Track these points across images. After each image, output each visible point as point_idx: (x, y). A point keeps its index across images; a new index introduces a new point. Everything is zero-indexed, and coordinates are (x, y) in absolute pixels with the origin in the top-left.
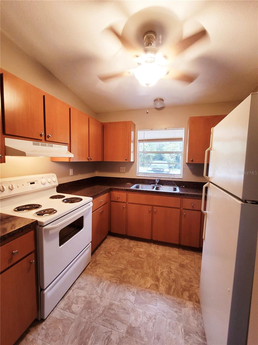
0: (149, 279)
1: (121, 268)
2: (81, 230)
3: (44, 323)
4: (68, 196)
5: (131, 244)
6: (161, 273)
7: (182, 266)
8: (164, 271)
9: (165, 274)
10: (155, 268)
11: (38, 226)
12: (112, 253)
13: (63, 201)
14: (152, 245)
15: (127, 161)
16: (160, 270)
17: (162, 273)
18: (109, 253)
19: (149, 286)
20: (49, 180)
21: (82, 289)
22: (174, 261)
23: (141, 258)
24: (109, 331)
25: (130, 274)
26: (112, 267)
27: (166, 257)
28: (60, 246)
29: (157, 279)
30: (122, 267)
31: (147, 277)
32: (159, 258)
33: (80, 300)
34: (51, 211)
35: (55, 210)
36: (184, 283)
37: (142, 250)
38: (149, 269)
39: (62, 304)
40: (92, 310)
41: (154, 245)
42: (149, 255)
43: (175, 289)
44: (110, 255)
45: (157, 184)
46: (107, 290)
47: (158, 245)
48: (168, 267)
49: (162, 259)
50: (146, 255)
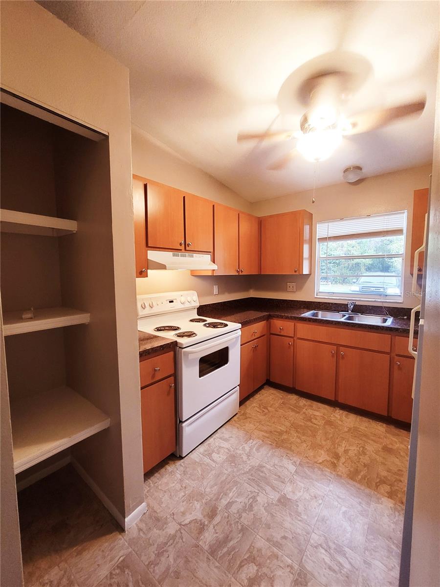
0: (323, 452)
1: (281, 430)
2: (226, 365)
3: (182, 461)
4: (210, 320)
5: (301, 402)
6: (345, 450)
7: (387, 450)
8: (351, 448)
9: (351, 453)
10: (336, 442)
11: (178, 348)
12: (269, 408)
13: (205, 325)
14: (338, 411)
15: (297, 273)
16: (343, 445)
18: (266, 408)
19: (321, 461)
20: (189, 299)
21: (226, 440)
22: (372, 440)
23: (315, 424)
24: (255, 492)
25: (294, 440)
26: (268, 425)
27: (360, 431)
28: (200, 377)
30: (282, 429)
31: (320, 450)
32: (347, 430)
33: (222, 451)
34: (190, 334)
35: (195, 334)
36: (384, 473)
37: (317, 413)
38: (325, 441)
39: (201, 449)
40: (236, 465)
41: (341, 412)
42: (329, 423)
43: (366, 476)
44: (266, 411)
45: (352, 312)
46: (258, 450)
47: (347, 413)
48: (359, 446)
49: (352, 433)
50: (323, 422)
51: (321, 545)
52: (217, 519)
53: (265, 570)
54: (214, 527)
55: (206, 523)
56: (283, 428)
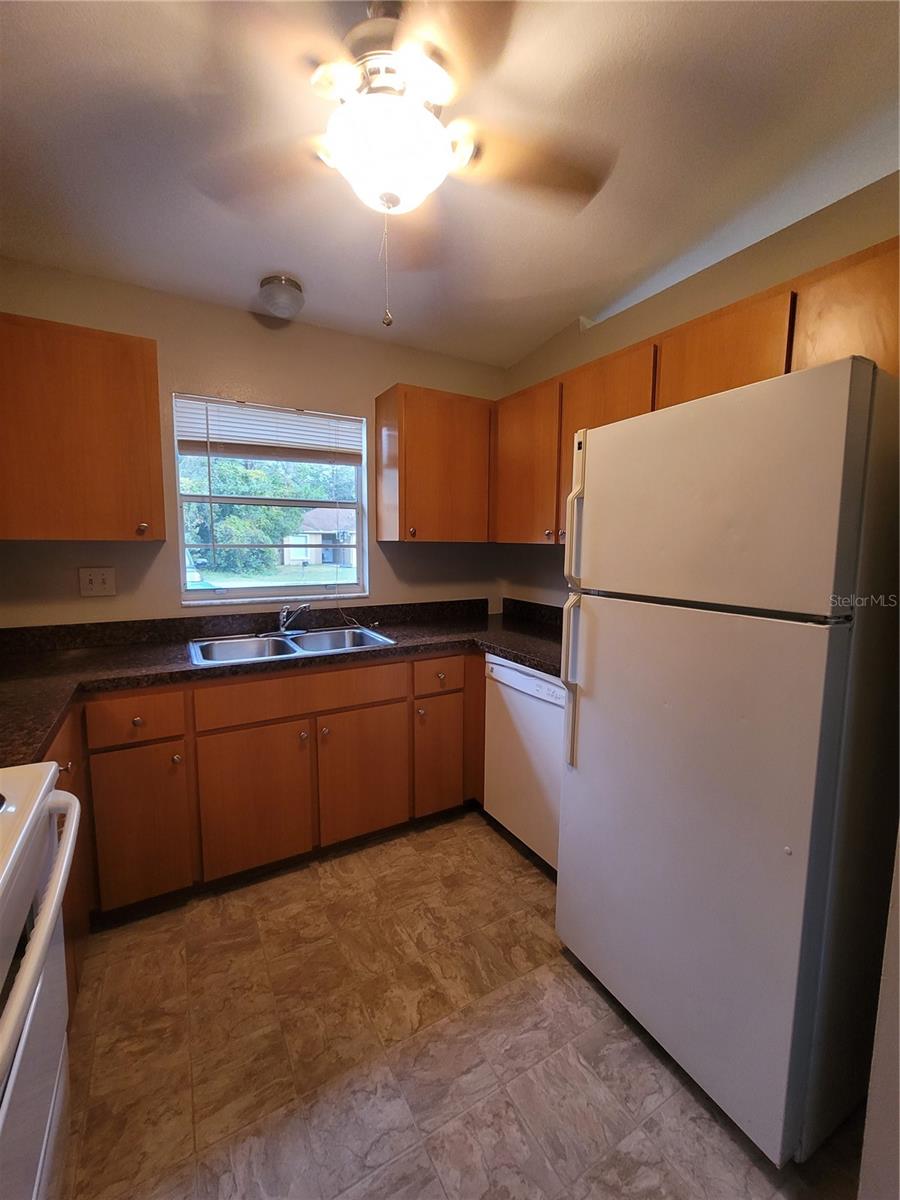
0: (397, 992)
1: (266, 1036)
5: (231, 910)
6: (417, 945)
7: (452, 882)
8: (419, 931)
9: (430, 941)
10: (389, 941)
12: (168, 1004)
14: (321, 870)
15: (146, 538)
16: (405, 937)
17: (420, 944)
18: (154, 1014)
19: (416, 1017)
22: (424, 883)
23: (317, 939)
25: (322, 1029)
26: (219, 1063)
27: (392, 883)
29: (422, 974)
30: (268, 1030)
31: (388, 993)
32: (375, 898)
36: (492, 930)
37: (295, 908)
38: (373, 958)
41: (327, 866)
42: (336, 911)
43: (486, 963)
44: (166, 1023)
47: (338, 860)
48: (422, 912)
49: (388, 898)
50: (324, 918)
56: (268, 1026)
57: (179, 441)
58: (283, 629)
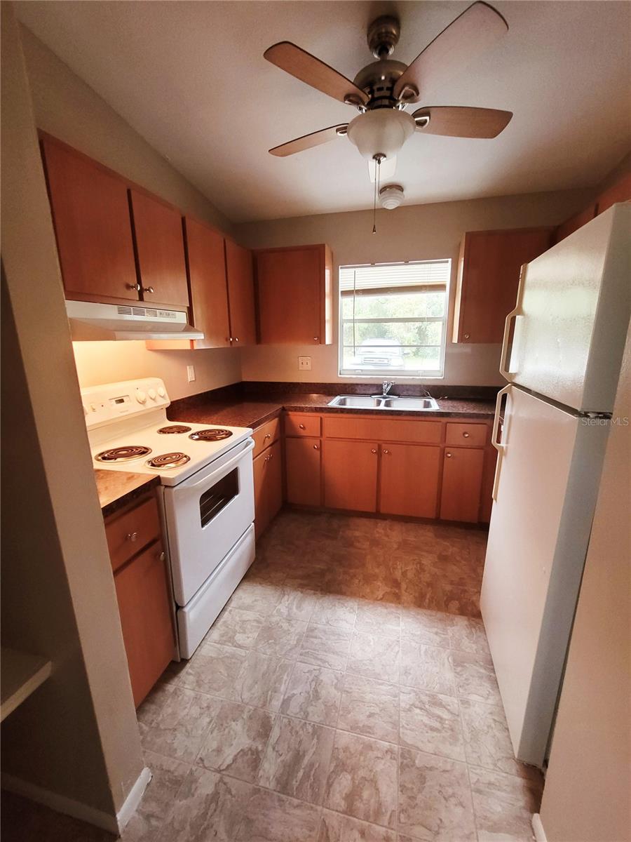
0: (379, 583)
1: (320, 569)
2: (236, 497)
3: (188, 665)
5: (333, 523)
6: (402, 573)
7: (444, 558)
8: (408, 569)
9: (410, 575)
10: (390, 565)
11: (163, 488)
12: (296, 542)
13: (191, 437)
14: (379, 524)
16: (399, 567)
17: (404, 574)
18: (291, 543)
19: (380, 596)
20: (152, 393)
21: (249, 608)
23: (360, 549)
24: (315, 670)
25: (341, 578)
26: (302, 567)
27: (410, 544)
28: (203, 526)
29: (396, 584)
30: (322, 567)
31: (375, 582)
32: (397, 546)
33: (249, 627)
34: (178, 458)
35: (186, 456)
36: (448, 588)
38: (378, 567)
39: (215, 635)
40: (275, 640)
41: (384, 523)
42: (375, 543)
43: (432, 598)
44: (293, 547)
45: (387, 394)
46: (299, 607)
47: (390, 523)
48: (415, 562)
49: (403, 548)
50: (368, 543)
51: (413, 705)
52: (275, 733)
53: (362, 773)
54: (274, 749)
55: (260, 748)
56: (322, 566)
57: (342, 292)
58: (385, 394)
